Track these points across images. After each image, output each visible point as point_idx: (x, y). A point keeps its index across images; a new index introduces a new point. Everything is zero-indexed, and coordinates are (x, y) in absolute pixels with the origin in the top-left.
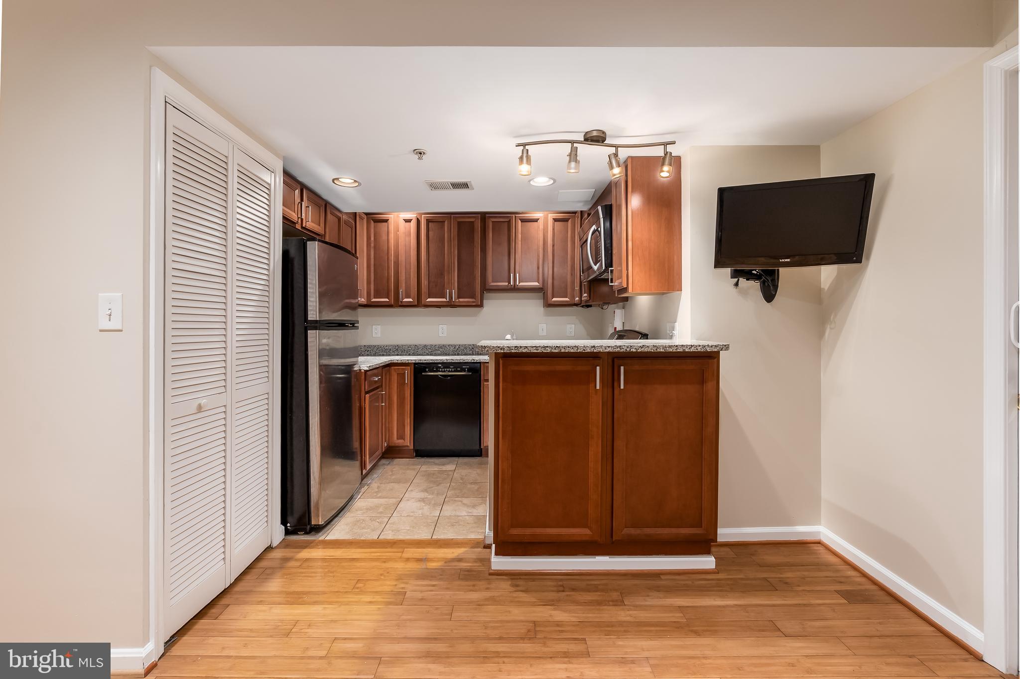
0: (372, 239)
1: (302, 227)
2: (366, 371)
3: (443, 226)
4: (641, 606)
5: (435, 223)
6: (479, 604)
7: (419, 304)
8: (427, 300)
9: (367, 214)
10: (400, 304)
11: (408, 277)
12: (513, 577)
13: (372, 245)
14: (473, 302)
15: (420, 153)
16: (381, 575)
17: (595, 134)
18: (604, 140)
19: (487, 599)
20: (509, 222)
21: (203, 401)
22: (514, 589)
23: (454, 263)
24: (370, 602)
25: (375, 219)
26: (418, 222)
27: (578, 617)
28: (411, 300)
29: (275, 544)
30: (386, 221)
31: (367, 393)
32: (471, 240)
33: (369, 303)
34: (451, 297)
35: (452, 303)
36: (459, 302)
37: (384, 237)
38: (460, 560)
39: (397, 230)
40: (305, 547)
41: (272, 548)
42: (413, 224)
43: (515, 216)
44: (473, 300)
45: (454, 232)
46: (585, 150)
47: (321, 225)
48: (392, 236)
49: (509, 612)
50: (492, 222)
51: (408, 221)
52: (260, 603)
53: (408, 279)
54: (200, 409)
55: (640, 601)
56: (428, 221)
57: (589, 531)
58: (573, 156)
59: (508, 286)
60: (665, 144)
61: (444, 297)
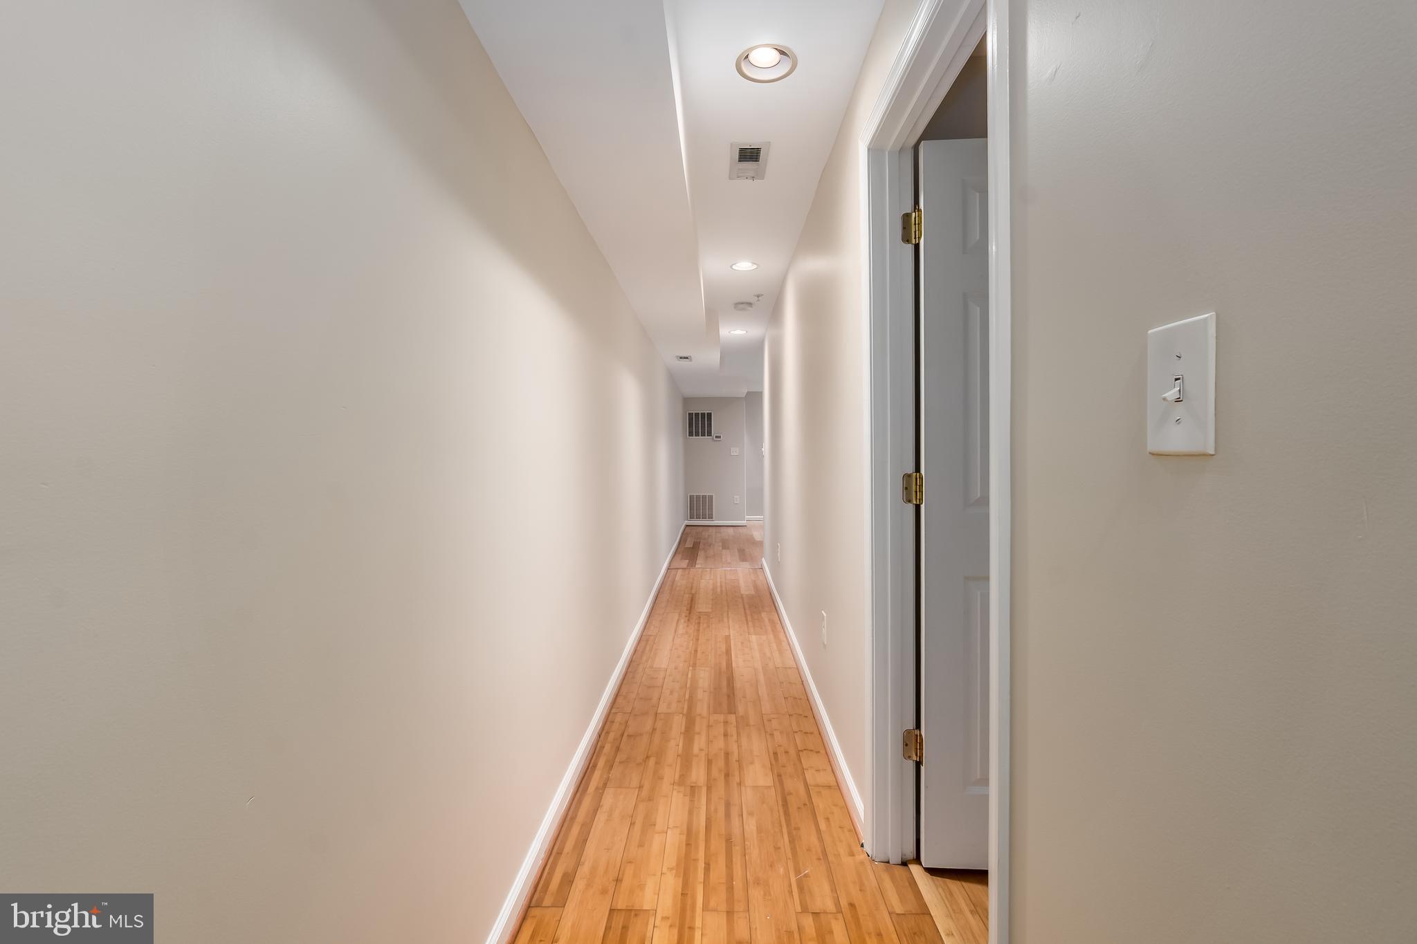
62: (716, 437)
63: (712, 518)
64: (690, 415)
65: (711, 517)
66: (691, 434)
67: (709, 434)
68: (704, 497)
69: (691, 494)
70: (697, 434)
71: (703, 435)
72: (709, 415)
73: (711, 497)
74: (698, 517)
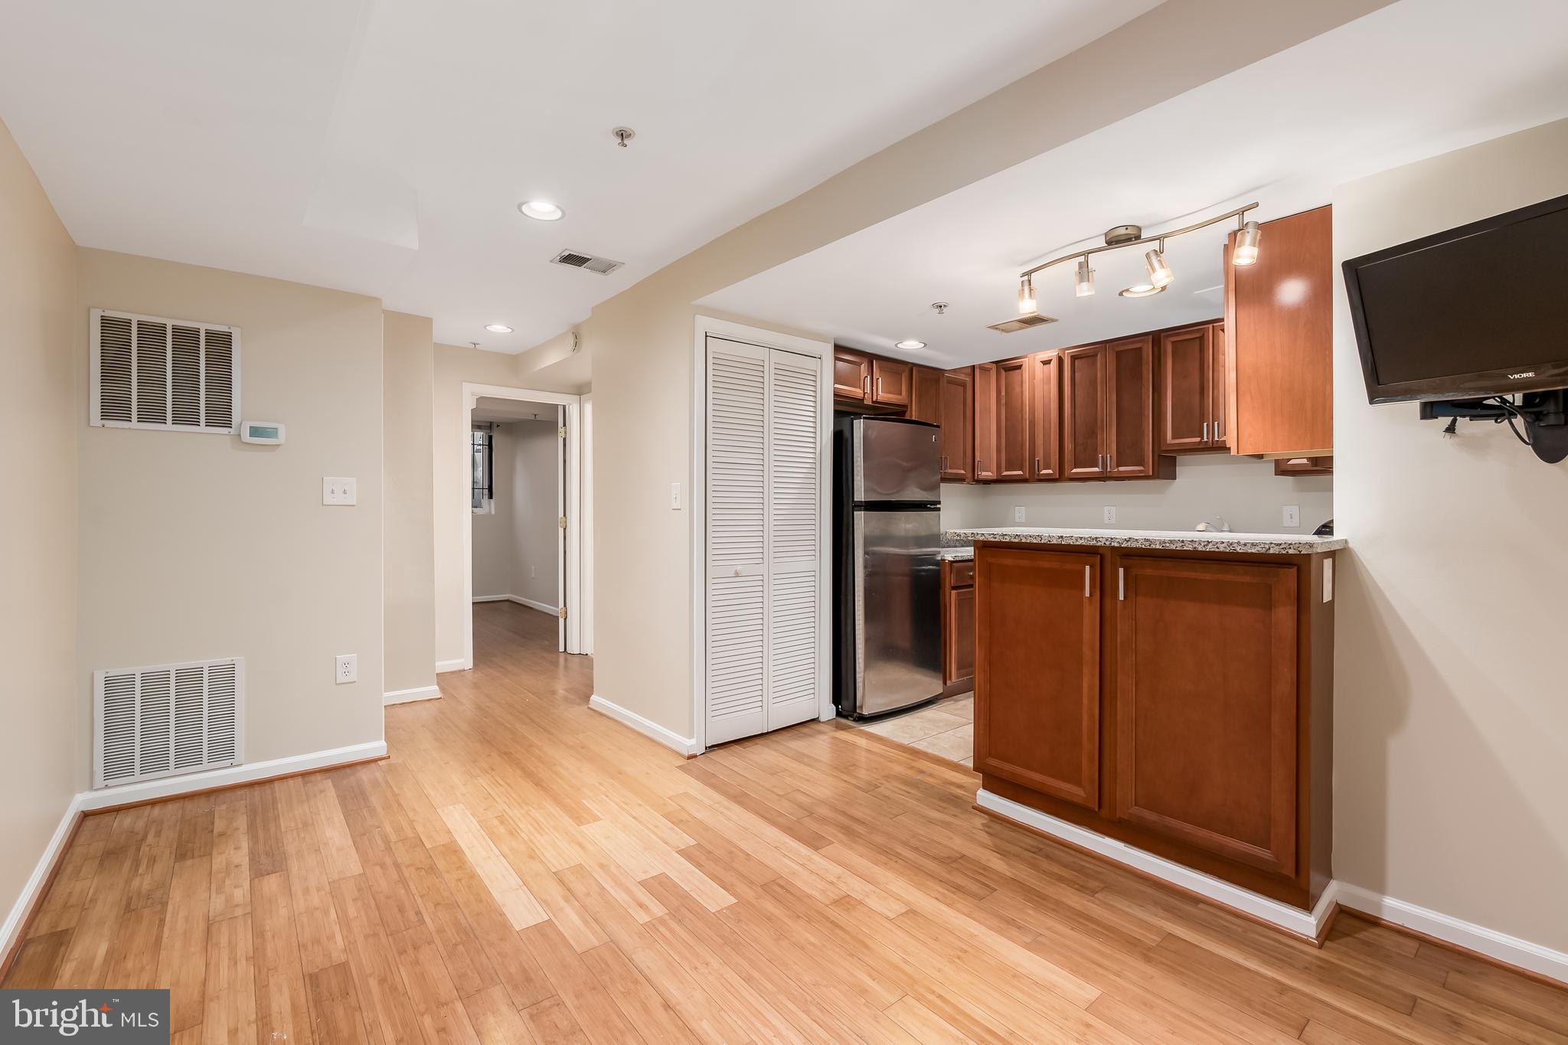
0: (1003, 393)
1: (873, 402)
2: (952, 562)
3: (1094, 364)
4: (1112, 906)
5: (1083, 360)
6: (931, 821)
7: (1060, 477)
8: (1073, 471)
9: (996, 362)
10: (1036, 477)
11: (1046, 443)
12: (994, 819)
13: (1003, 401)
14: (1140, 471)
15: (941, 307)
16: (876, 769)
17: (1122, 231)
18: (1138, 237)
19: (942, 822)
20: (1202, 340)
21: (739, 568)
22: (982, 828)
23: (1111, 415)
24: (845, 781)
25: (1007, 367)
26: (1060, 360)
27: (1014, 874)
28: (1050, 471)
29: (822, 719)
30: (1019, 367)
31: (954, 588)
32: (1137, 375)
33: (1000, 478)
34: (1104, 465)
35: (1108, 474)
36: (1119, 472)
37: (1018, 389)
38: (960, 786)
39: (1033, 377)
40: (842, 729)
41: (820, 722)
42: (1054, 365)
43: (1213, 326)
44: (1141, 468)
45: (1112, 367)
46: (1106, 262)
47: (904, 393)
48: (1026, 386)
49: (951, 839)
50: (1173, 342)
51: (1046, 363)
52: (776, 750)
53: (1047, 443)
54: (737, 575)
55: (1123, 905)
56: (1074, 358)
57: (1083, 792)
58: (1084, 272)
59: (1200, 442)
60: (1242, 212)
61: (1096, 466)
62: (255, 432)
63: (231, 753)
64: (114, 331)
65: (224, 750)
66: (114, 408)
67: (221, 415)
68: (189, 678)
69: (113, 672)
70: (152, 413)
71: (186, 416)
72: (221, 344)
73: (225, 676)
74: (155, 762)
